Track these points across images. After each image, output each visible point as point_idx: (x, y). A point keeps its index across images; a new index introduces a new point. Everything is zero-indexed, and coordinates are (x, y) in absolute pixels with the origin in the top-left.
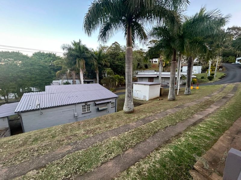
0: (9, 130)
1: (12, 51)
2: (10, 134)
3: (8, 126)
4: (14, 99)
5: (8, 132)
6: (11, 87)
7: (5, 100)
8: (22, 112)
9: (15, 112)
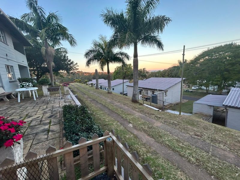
0: (212, 118)
1: (225, 44)
2: (211, 122)
3: (212, 114)
4: (212, 91)
5: (211, 119)
6: (216, 80)
7: (207, 91)
8: (230, 107)
9: (223, 105)
